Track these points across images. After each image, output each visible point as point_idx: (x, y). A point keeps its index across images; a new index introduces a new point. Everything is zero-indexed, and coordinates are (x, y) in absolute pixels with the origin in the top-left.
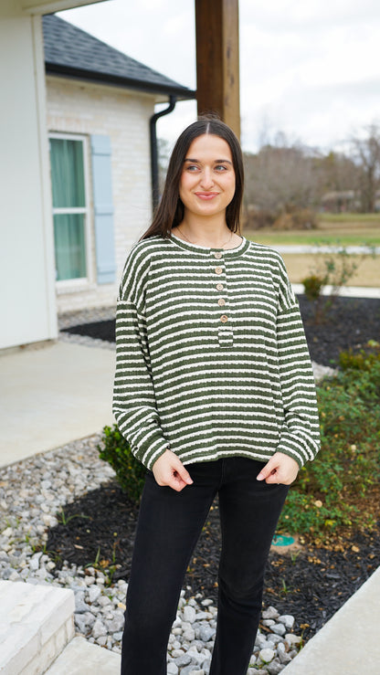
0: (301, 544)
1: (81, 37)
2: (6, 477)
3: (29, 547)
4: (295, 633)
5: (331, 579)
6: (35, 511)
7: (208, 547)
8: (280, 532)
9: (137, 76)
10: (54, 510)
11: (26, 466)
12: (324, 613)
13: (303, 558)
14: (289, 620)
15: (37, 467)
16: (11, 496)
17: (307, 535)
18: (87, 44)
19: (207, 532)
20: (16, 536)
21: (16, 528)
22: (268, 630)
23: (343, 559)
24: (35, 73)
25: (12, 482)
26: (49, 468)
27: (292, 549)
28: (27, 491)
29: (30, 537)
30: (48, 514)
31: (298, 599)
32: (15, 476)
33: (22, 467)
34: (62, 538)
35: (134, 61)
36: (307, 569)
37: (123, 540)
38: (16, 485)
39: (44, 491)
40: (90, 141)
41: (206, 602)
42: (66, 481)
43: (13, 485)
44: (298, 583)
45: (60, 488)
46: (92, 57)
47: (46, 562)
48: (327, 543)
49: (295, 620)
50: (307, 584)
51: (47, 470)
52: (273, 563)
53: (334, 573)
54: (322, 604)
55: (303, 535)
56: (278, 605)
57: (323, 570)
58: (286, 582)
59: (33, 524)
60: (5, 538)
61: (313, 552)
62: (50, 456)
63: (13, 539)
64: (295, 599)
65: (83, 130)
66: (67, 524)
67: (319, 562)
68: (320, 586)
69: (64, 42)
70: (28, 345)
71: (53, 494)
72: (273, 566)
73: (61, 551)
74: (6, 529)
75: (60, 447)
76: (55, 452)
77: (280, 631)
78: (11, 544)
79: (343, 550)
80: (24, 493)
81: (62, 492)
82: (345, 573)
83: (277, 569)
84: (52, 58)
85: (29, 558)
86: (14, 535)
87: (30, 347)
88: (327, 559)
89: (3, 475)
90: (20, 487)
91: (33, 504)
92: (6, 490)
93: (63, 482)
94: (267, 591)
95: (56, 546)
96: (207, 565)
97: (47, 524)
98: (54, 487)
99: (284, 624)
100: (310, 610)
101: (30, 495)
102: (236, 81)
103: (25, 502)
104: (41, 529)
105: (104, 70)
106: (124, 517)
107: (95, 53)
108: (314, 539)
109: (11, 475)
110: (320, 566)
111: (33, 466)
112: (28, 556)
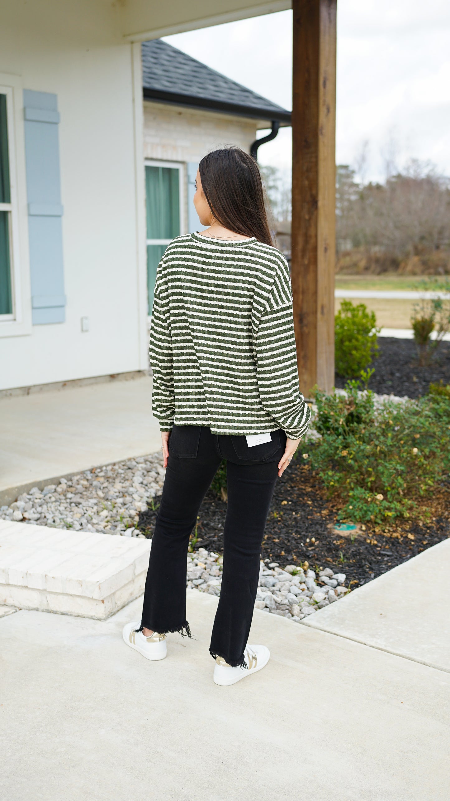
0: (362, 530)
1: (180, 59)
2: (102, 474)
3: (123, 525)
4: (344, 586)
5: (385, 555)
6: (128, 499)
7: (279, 529)
8: (344, 521)
9: (237, 100)
10: (145, 499)
11: (120, 467)
12: (373, 575)
13: (362, 539)
14: (342, 577)
15: (129, 468)
16: (107, 487)
17: (369, 525)
18: (186, 67)
19: (279, 519)
20: (111, 517)
21: (111, 511)
22: (323, 584)
23: (398, 543)
24: (133, 100)
25: (107, 478)
26: (140, 469)
27: (353, 533)
28: (121, 484)
29: (123, 518)
30: (139, 501)
31: (352, 567)
32: (110, 474)
33: (116, 467)
34: (152, 520)
35: (235, 84)
36: (363, 547)
37: (205, 522)
38: (110, 480)
39: (136, 484)
40: (186, 169)
41: (272, 565)
42: (156, 479)
43: (108, 481)
44: (354, 555)
45: (150, 483)
46: (190, 81)
47: (137, 535)
48: (386, 531)
49: (346, 579)
50: (363, 556)
51: (139, 470)
52: (335, 542)
53: (387, 551)
54: (371, 569)
55: (365, 524)
56: (334, 569)
57: (379, 549)
58: (344, 555)
59: (127, 509)
60: (102, 517)
61: (372, 537)
62: (142, 460)
63: (109, 518)
64: (349, 566)
65: (180, 158)
66: (156, 510)
67: (376, 542)
68: (373, 558)
69: (163, 65)
70: (118, 374)
71: (144, 488)
72: (334, 544)
73: (151, 528)
74: (102, 511)
75: (150, 455)
76: (146, 458)
77: (332, 584)
78: (108, 522)
79: (400, 537)
80: (118, 486)
81: (152, 487)
82: (397, 552)
83: (338, 546)
84: (149, 83)
85: (122, 532)
86: (110, 515)
87: (120, 376)
88: (383, 542)
89: (99, 472)
90: (114, 483)
91: (126, 494)
92: (102, 484)
93: (153, 479)
94: (327, 560)
95: (146, 525)
96: (277, 540)
97: (139, 510)
98: (145, 482)
99: (337, 580)
100: (362, 573)
101: (123, 487)
102: (331, 110)
103: (119, 492)
104: (133, 513)
105: (203, 95)
106: (207, 506)
107: (194, 76)
108: (374, 527)
109: (106, 473)
110: (376, 546)
111: (126, 467)
112: (122, 531)
